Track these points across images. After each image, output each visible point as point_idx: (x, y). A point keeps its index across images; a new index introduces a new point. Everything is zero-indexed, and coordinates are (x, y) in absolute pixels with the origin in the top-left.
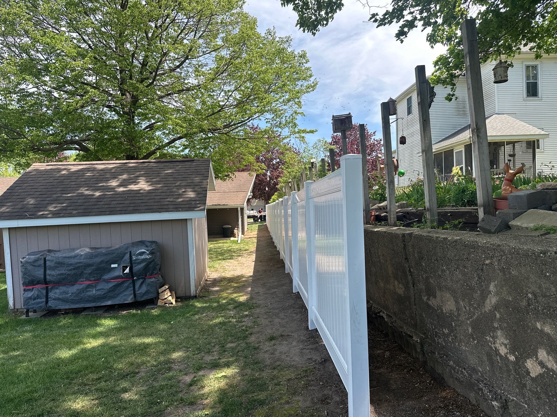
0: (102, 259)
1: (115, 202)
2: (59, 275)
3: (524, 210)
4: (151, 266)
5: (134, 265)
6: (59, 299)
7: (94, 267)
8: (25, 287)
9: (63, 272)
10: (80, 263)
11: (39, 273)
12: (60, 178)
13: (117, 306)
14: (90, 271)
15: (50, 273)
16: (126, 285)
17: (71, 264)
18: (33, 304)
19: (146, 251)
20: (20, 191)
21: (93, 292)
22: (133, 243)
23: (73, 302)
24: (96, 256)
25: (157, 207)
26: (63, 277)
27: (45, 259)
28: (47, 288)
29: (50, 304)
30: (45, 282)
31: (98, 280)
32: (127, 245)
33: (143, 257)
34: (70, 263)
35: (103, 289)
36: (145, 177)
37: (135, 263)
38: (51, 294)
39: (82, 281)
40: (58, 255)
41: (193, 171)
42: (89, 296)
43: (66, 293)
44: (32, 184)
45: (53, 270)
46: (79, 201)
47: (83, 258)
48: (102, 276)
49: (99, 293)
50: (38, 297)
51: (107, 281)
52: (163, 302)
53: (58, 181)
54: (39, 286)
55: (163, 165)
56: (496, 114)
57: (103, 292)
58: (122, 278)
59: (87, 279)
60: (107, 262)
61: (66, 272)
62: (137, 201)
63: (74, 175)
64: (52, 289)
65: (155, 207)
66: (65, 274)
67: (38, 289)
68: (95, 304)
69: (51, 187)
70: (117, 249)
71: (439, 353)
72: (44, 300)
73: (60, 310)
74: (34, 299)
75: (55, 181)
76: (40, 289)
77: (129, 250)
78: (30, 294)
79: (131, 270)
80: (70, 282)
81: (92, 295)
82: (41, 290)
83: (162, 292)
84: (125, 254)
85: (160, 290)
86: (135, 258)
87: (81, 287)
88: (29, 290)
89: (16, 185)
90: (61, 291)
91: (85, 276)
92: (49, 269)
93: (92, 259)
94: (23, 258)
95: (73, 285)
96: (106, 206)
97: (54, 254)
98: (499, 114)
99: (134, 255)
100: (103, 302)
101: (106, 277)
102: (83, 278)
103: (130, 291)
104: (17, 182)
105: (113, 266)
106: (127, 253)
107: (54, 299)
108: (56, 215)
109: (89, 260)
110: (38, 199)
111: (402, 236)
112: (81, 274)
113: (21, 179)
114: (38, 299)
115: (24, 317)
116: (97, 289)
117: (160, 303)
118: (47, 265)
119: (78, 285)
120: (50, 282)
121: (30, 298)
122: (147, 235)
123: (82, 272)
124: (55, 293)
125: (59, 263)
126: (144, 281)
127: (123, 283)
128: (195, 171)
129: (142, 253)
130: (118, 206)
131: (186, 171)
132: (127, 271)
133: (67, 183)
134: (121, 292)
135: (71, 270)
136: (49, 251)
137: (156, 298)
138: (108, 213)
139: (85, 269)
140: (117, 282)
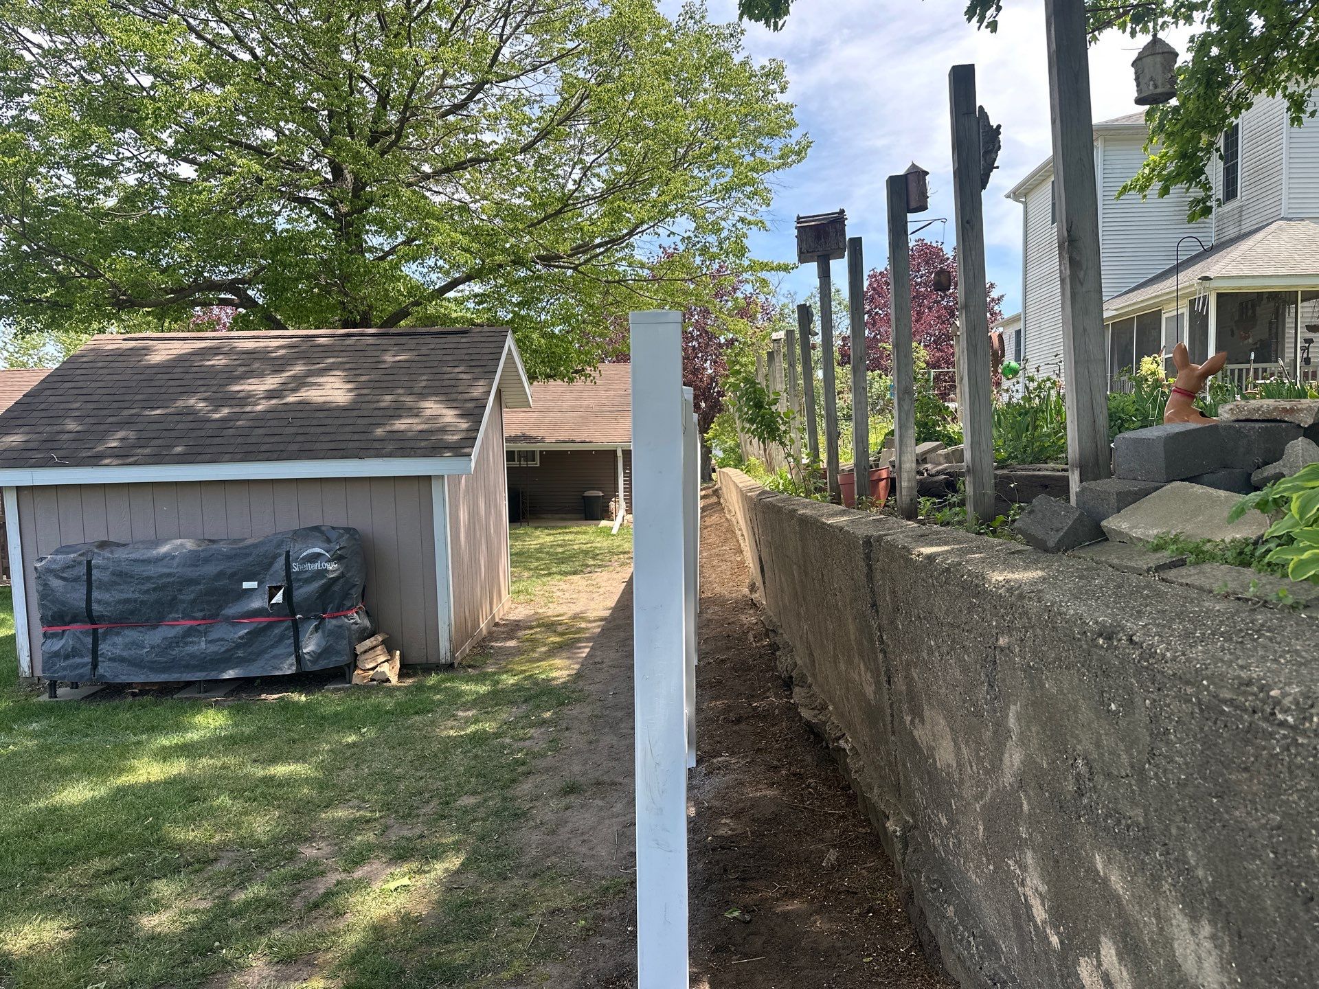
0: (219, 568)
1: (261, 431)
2: (119, 602)
3: (1157, 484)
4: (336, 588)
5: (295, 585)
6: (122, 660)
7: (201, 587)
8: (46, 629)
9: (130, 596)
10: (169, 575)
11: (76, 597)
12: (148, 371)
13: (259, 681)
14: (192, 597)
15: (99, 597)
16: (277, 631)
17: (149, 579)
18: (64, 669)
19: (323, 552)
20: (52, 399)
21: (201, 646)
22: (295, 532)
23: (154, 667)
24: (206, 560)
25: (357, 444)
26: (131, 607)
27: (89, 562)
28: (95, 630)
29: (101, 670)
30: (91, 618)
31: (213, 617)
32: (280, 537)
33: (317, 566)
34: (146, 574)
35: (222, 640)
36: (345, 370)
37: (299, 580)
38: (104, 648)
39: (175, 620)
40: (120, 554)
41: (463, 357)
42: (192, 656)
43: (137, 645)
44: (80, 384)
45: (108, 590)
46: (180, 426)
47: (175, 565)
48: (221, 607)
49: (213, 648)
50: (75, 653)
51: (234, 621)
52: (364, 677)
53: (142, 377)
54: (76, 628)
55: (393, 342)
56: (1282, 219)
57: (222, 646)
58: (269, 615)
59: (187, 616)
60: (233, 574)
61: (137, 595)
62: (312, 430)
63: (181, 364)
64: (105, 634)
65: (351, 445)
66: (135, 601)
67: (74, 634)
68: (204, 674)
69: (123, 391)
70: (255, 546)
71: (927, 878)
72: (88, 659)
73: (130, 685)
74: (67, 657)
75: (136, 377)
76: (78, 634)
77: (285, 548)
78: (57, 645)
79: (288, 596)
80: (147, 620)
81: (198, 653)
82: (81, 637)
83: (365, 652)
84: (275, 557)
85: (360, 648)
86: (297, 569)
87: (171, 633)
88: (54, 635)
89: (45, 385)
90: (127, 640)
91: (181, 607)
92: (99, 588)
93: (197, 566)
94: (41, 559)
95: (155, 627)
96: (240, 440)
97: (112, 552)
98: (1290, 219)
99: (296, 560)
100: (224, 671)
101: (231, 610)
102: (177, 612)
103: (287, 647)
104: (50, 379)
105: (246, 585)
106: (280, 555)
107: (110, 659)
108: (124, 457)
109: (190, 569)
110: (87, 420)
111: (864, 542)
112: (173, 604)
113: (60, 372)
114: (74, 657)
115: (45, 698)
116: (210, 639)
117: (358, 677)
118: (93, 578)
119: (165, 628)
120: (101, 618)
121: (56, 654)
122: (335, 514)
123: (175, 598)
124: (114, 645)
125: (120, 574)
126: (320, 623)
127: (270, 626)
128: (467, 357)
129: (314, 558)
130: (267, 439)
131: (445, 358)
132: (279, 598)
133: (161, 383)
134: (268, 648)
135: (147, 592)
136: (103, 545)
137: (348, 665)
138: (239, 456)
139: (180, 590)
140: (255, 625)
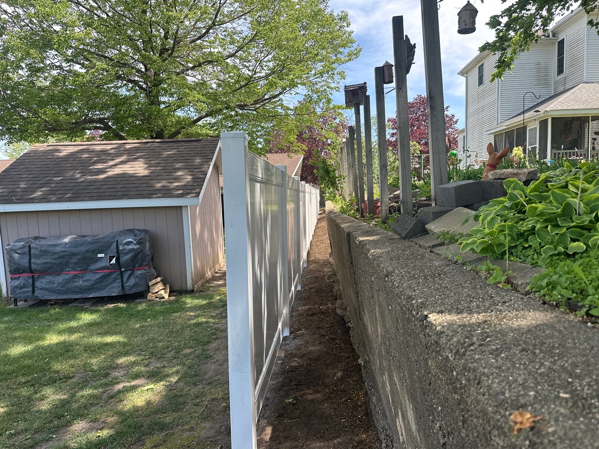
0: (87, 248)
1: (106, 186)
2: (43, 263)
3: (452, 208)
4: (139, 256)
5: (121, 255)
6: (45, 289)
7: (78, 257)
8: (12, 275)
9: (48, 261)
10: (65, 251)
11: (25, 261)
12: (58, 160)
13: (106, 298)
14: (75, 261)
15: (34, 262)
16: (113, 276)
17: (56, 253)
18: (20, 293)
19: (133, 241)
20: (14, 173)
21: (80, 283)
22: (121, 231)
23: (59, 292)
24: (81, 245)
25: (148, 192)
26: (49, 265)
27: (30, 246)
28: (33, 276)
29: (36, 294)
30: (31, 271)
31: (85, 270)
32: (114, 234)
33: (130, 247)
34: (54, 251)
35: (89, 280)
36: (145, 158)
37: (122, 253)
38: (37, 284)
39: (68, 271)
40: (43, 242)
41: (198, 152)
42: (76, 287)
43: (52, 282)
44: (27, 166)
45: (38, 258)
46: (70, 185)
47: (67, 247)
48: (88, 266)
49: (85, 284)
50: (24, 286)
51: (94, 272)
52: (153, 296)
53: (55, 163)
54: (25, 275)
55: (167, 145)
56: (584, 82)
57: (89, 283)
58: (109, 269)
59: (73, 269)
60: (93, 251)
61: (51, 260)
62: (129, 186)
63: (72, 156)
64: (38, 278)
65: (145, 192)
66: (50, 263)
67: (24, 278)
68: (82, 295)
69: (46, 169)
70: (103, 238)
72: (30, 289)
73: (50, 300)
74: (21, 288)
75: (52, 163)
76: (26, 278)
77: (116, 239)
78: (17, 283)
79: (118, 260)
80: (56, 272)
81: (79, 286)
82: (27, 279)
83: (153, 285)
84: (112, 243)
85: (150, 284)
86: (121, 248)
87: (67, 277)
88: (15, 279)
89: (12, 167)
90: (47, 280)
91: (71, 265)
92: (34, 257)
93: (77, 247)
94: (9, 245)
95: (59, 275)
96: (96, 191)
97: (39, 241)
98: (588, 83)
99: (121, 244)
100: (90, 294)
101: (93, 267)
102: (69, 268)
103: (118, 284)
104: (13, 164)
105: (99, 255)
106: (114, 242)
107: (40, 289)
108: (44, 199)
109: (74, 249)
110: (30, 182)
111: (347, 235)
112: (67, 264)
113: (18, 161)
114: (24, 288)
115: (12, 306)
116: (84, 280)
117: (150, 296)
118: (32, 253)
119: (64, 275)
120: (36, 271)
121: (16, 287)
122: (139, 224)
123: (68, 262)
124: (42, 283)
125: (43, 251)
126: (132, 272)
127: (111, 274)
128: (200, 152)
129: (129, 243)
130: (108, 190)
131: (190, 152)
132: (113, 261)
133: (63, 165)
134: (110, 283)
135: (55, 259)
136: (36, 238)
137: (146, 291)
138: (95, 198)
139: (70, 258)
140: (104, 273)
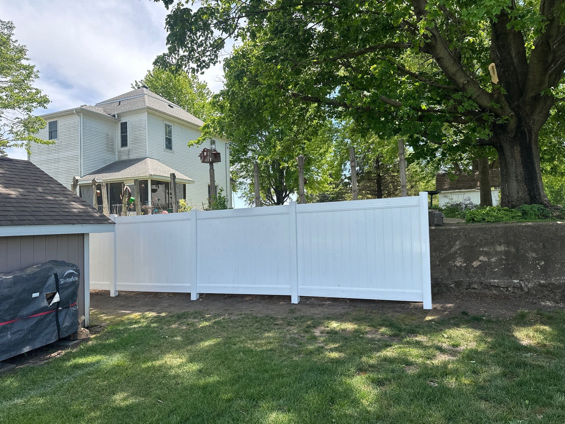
0: (23, 287)
5: (62, 291)
7: (13, 300)
14: (7, 307)
16: (48, 319)
19: (74, 272)
21: (8, 337)
24: (15, 284)
31: (14, 318)
33: (72, 279)
35: (21, 330)
37: (62, 288)
42: (3, 345)
48: (19, 311)
49: (16, 337)
51: (27, 318)
57: (21, 334)
58: (48, 310)
59: (1, 320)
60: (28, 291)
68: (8, 354)
70: (39, 272)
77: (52, 273)
81: (7, 342)
84: (48, 278)
86: (63, 282)
93: (11, 287)
99: (62, 278)
101: (25, 312)
103: (53, 327)
105: (35, 295)
106: (51, 276)
109: (6, 290)
116: (13, 332)
126: (67, 310)
127: (46, 317)
129: (70, 275)
134: (42, 330)
140: (39, 317)
